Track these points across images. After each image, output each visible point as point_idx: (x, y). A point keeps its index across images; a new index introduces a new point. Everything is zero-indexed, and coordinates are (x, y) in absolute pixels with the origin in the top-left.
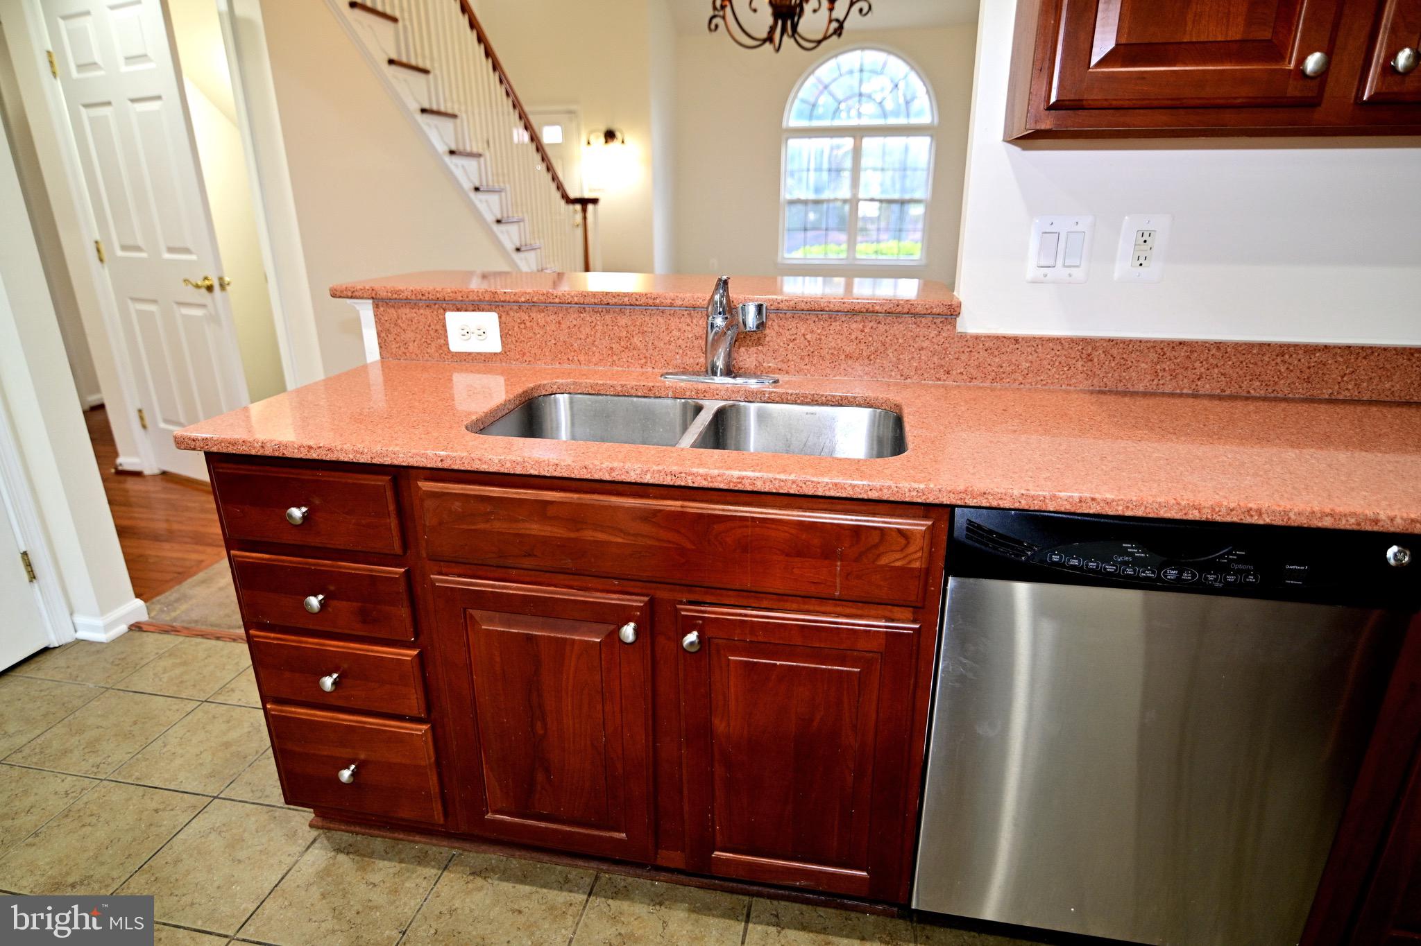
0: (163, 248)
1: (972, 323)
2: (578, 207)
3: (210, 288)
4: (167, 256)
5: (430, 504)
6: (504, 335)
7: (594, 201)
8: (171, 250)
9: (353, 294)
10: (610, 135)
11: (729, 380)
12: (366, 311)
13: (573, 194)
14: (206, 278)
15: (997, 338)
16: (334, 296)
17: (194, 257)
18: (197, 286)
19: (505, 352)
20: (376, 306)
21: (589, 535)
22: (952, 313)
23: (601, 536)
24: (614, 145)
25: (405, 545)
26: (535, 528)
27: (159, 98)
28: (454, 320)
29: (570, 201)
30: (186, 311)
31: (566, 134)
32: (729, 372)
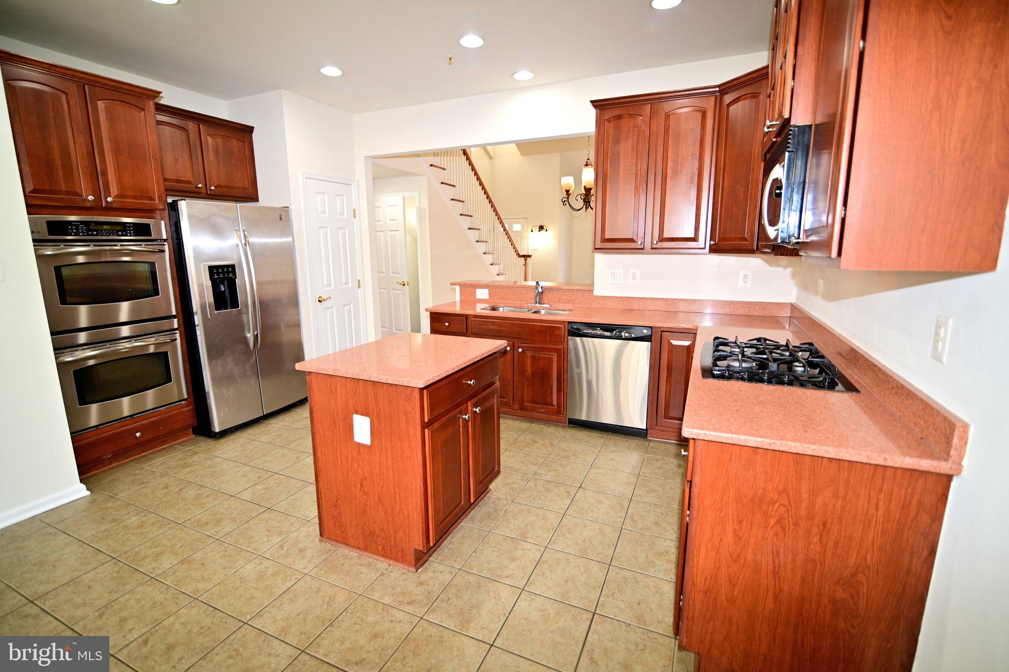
0: (391, 273)
1: (597, 293)
2: (523, 258)
3: (404, 285)
4: (392, 275)
5: (473, 322)
6: (490, 294)
7: (530, 256)
8: (393, 273)
9: (455, 284)
10: (541, 228)
11: (539, 305)
12: (458, 288)
13: (521, 254)
14: (403, 282)
15: (602, 296)
16: (451, 285)
17: (400, 276)
18: (401, 284)
19: (489, 299)
20: (460, 287)
21: (502, 328)
22: (592, 291)
23: (504, 329)
24: (543, 232)
25: (467, 332)
26: (492, 327)
27: (398, 231)
28: (478, 291)
29: (520, 256)
30: (395, 292)
31: (522, 227)
32: (539, 303)
